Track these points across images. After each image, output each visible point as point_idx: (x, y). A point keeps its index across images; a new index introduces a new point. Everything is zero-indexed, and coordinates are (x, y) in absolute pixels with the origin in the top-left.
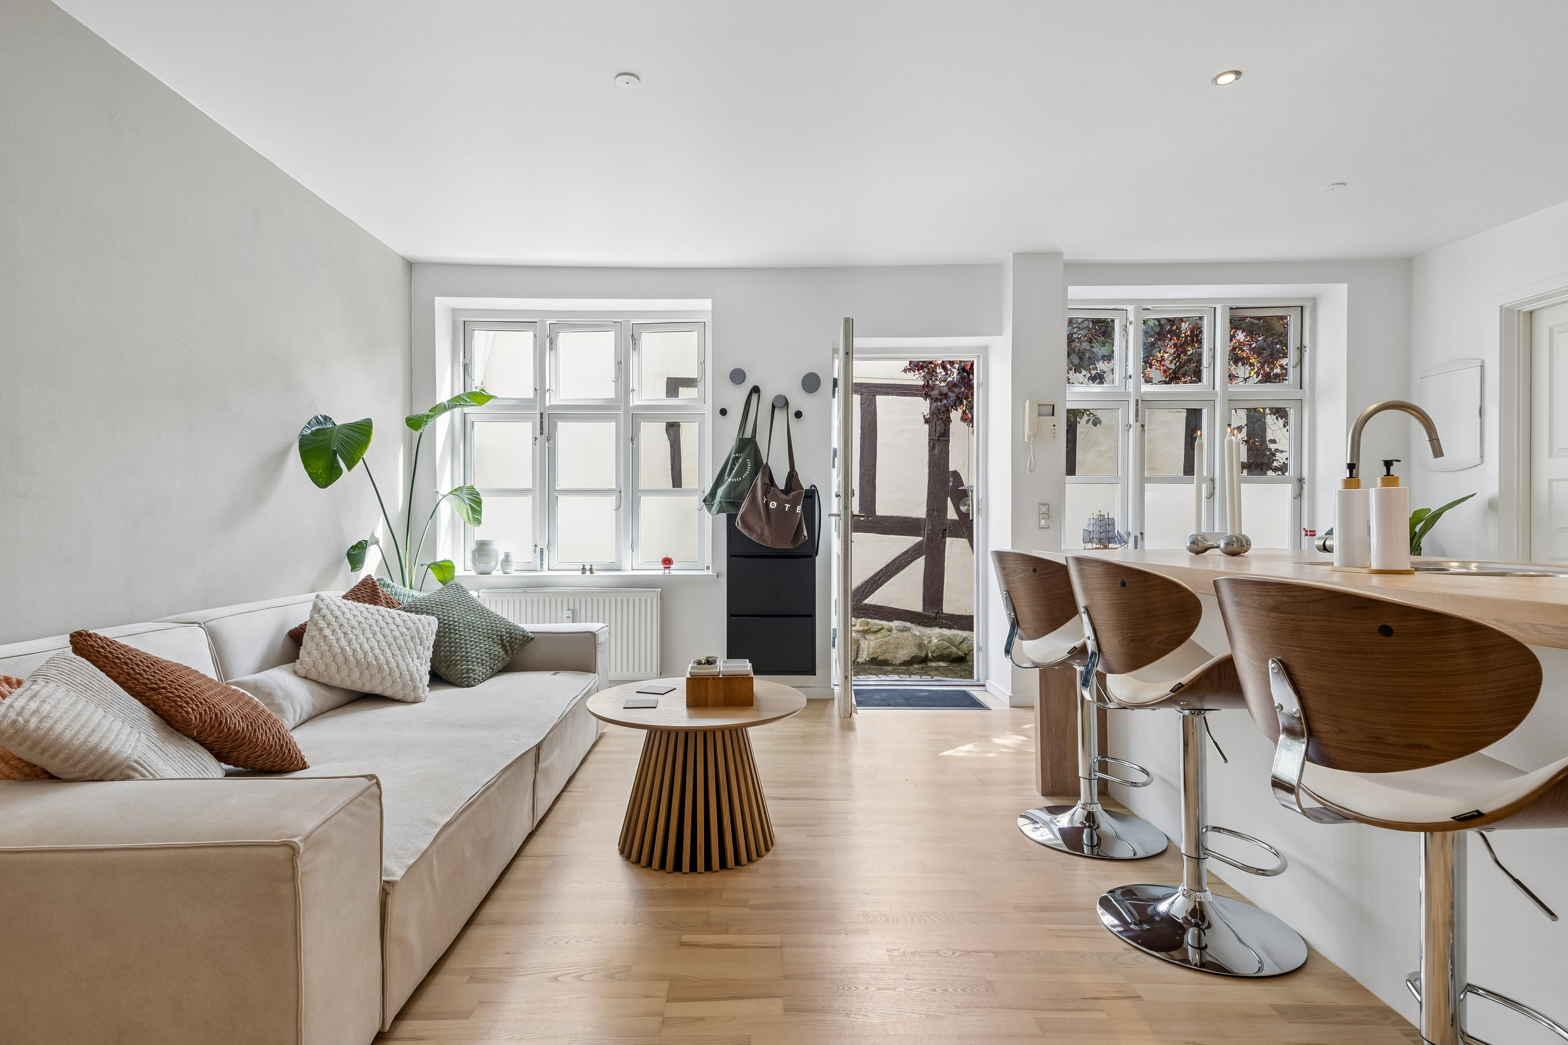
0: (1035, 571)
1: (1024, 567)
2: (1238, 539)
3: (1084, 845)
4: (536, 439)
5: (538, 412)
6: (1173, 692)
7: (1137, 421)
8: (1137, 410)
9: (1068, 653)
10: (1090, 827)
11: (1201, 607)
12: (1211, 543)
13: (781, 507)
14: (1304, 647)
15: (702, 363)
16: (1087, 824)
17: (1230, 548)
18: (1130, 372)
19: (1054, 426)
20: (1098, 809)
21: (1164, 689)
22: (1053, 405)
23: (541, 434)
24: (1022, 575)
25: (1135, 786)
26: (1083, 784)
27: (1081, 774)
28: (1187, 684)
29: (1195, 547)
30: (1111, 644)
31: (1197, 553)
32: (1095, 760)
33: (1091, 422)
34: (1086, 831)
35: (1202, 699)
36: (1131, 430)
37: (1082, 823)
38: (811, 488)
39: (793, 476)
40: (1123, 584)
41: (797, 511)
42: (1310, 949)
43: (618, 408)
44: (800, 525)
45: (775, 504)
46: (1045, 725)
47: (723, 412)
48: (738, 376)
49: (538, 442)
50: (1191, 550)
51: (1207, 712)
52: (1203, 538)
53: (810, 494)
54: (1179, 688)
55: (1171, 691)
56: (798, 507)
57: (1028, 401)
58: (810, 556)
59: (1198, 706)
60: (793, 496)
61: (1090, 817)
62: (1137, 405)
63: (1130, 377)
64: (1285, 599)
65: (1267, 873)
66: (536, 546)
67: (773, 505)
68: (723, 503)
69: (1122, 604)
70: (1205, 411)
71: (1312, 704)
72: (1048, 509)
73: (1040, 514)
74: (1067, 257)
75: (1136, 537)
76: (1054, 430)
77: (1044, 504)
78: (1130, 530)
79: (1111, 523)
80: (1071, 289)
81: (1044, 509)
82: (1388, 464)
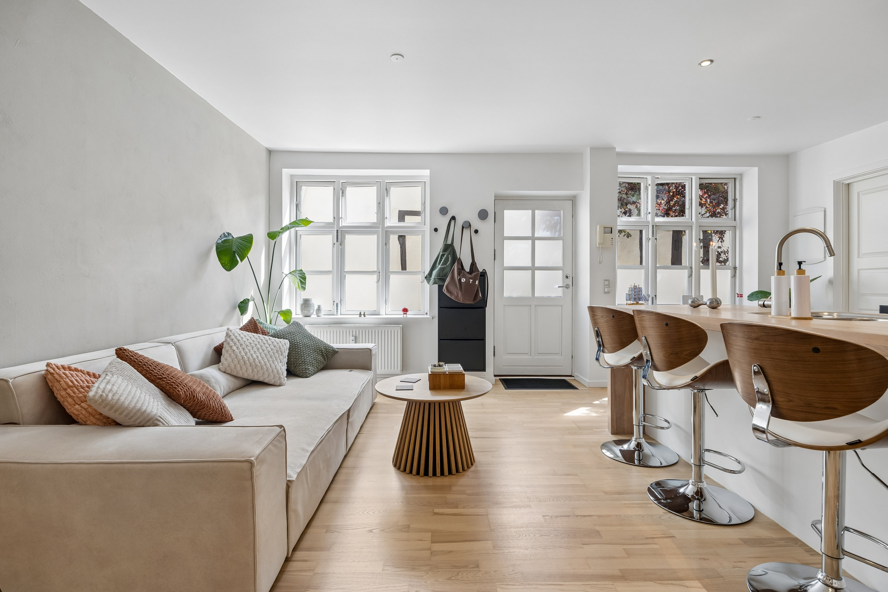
0: (613, 317)
1: (607, 315)
2: (716, 300)
3: (635, 460)
4: (334, 244)
5: (335, 230)
6: (692, 381)
7: (653, 236)
8: (653, 231)
9: (631, 360)
10: (638, 450)
11: (707, 337)
12: (702, 302)
13: (467, 282)
14: (772, 358)
15: (424, 203)
16: (637, 449)
17: (712, 305)
18: (650, 210)
19: (612, 239)
20: (643, 441)
21: (687, 379)
22: (612, 228)
23: (337, 241)
24: (606, 319)
25: (663, 429)
26: (635, 428)
27: (634, 423)
28: (699, 377)
29: (693, 304)
30: (658, 356)
31: (695, 307)
32: (642, 416)
33: (626, 236)
34: (636, 452)
35: (704, 385)
36: (650, 241)
37: (634, 448)
38: (483, 271)
39: (473, 264)
40: (667, 325)
41: (476, 284)
42: (755, 510)
43: (379, 228)
44: (477, 291)
45: (465, 279)
46: (614, 397)
47: (436, 230)
48: (444, 211)
49: (335, 246)
50: (691, 306)
51: (706, 390)
52: (698, 300)
53: (483, 274)
54: (695, 379)
55: (691, 380)
56: (477, 281)
57: (598, 226)
58: (483, 308)
59: (702, 388)
60: (474, 275)
61: (639, 445)
62: (653, 228)
63: (649, 213)
64: (763, 334)
65: (736, 472)
66: (334, 302)
67: (463, 280)
68: (436, 279)
69: (667, 335)
70: (687, 232)
71: (775, 387)
72: (609, 283)
73: (604, 285)
74: (618, 150)
75: (653, 298)
76: (612, 241)
77: (606, 280)
78: (650, 294)
79: (640, 290)
80: (620, 167)
81: (607, 283)
82: (800, 263)
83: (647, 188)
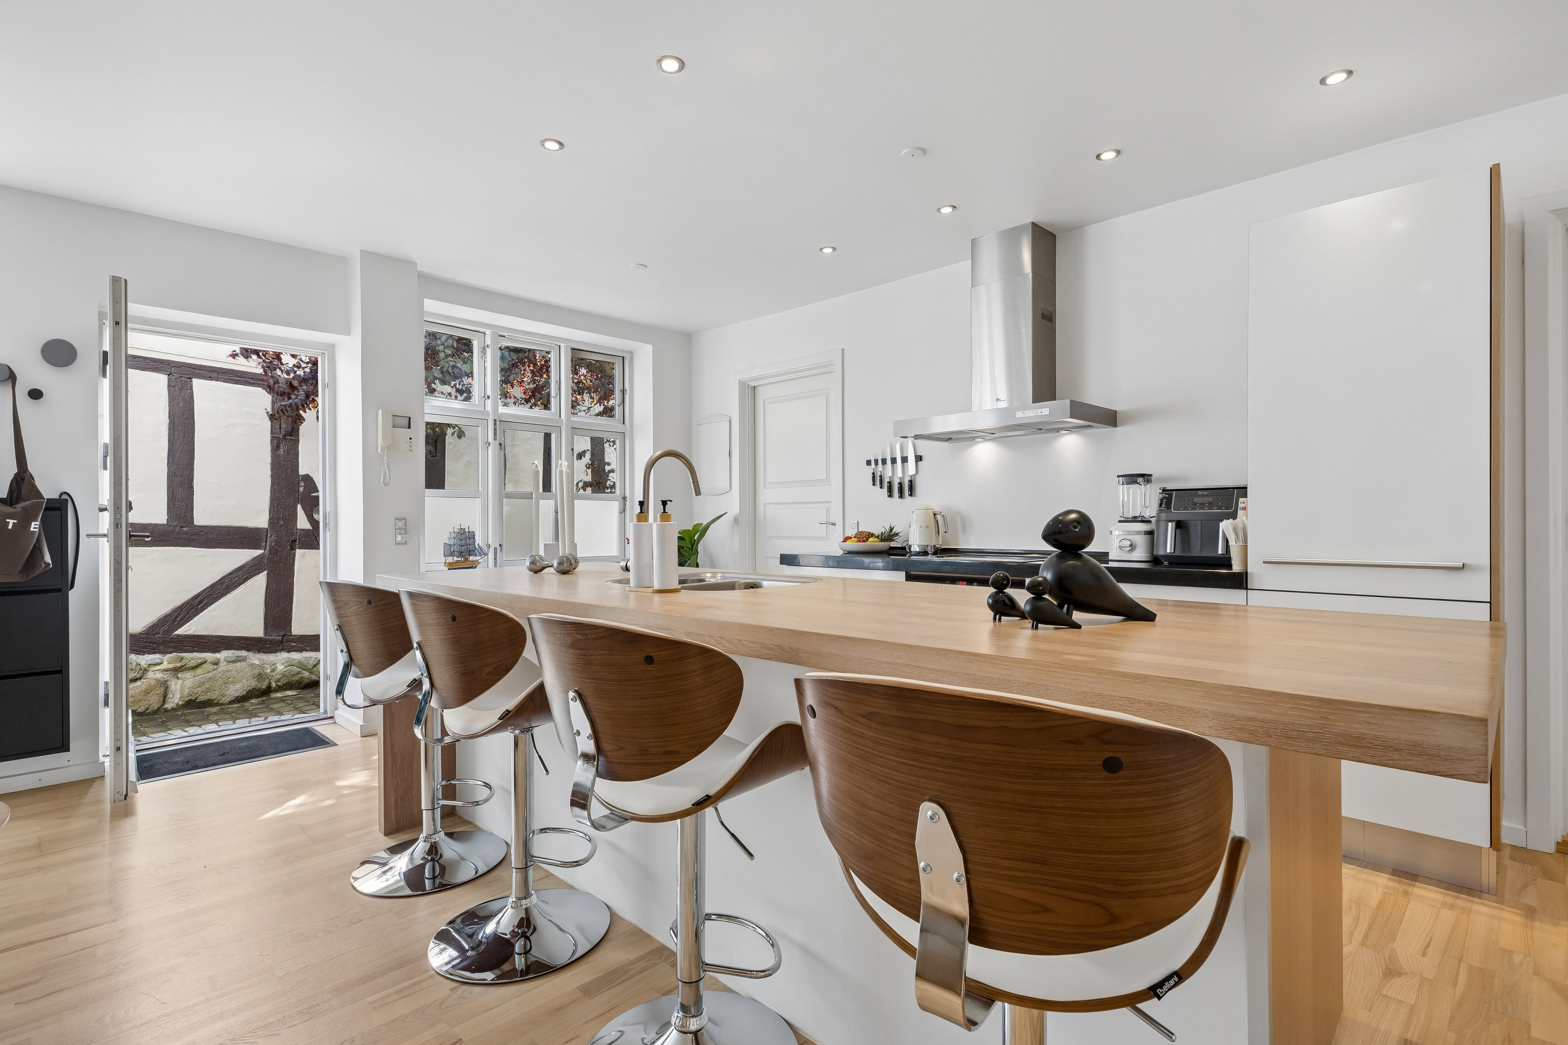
0: (370, 602)
1: (357, 600)
2: (568, 559)
3: (426, 880)
6: (501, 719)
7: (495, 439)
8: (495, 429)
9: (407, 686)
10: (432, 860)
11: (526, 635)
12: (546, 563)
14: (594, 679)
16: (429, 858)
17: (562, 567)
18: (489, 393)
19: (411, 439)
20: (441, 837)
21: (493, 718)
22: (410, 418)
24: (356, 607)
25: (477, 805)
26: (426, 816)
27: (423, 807)
28: (513, 710)
29: (533, 567)
30: (443, 682)
31: (536, 572)
32: (439, 787)
33: (456, 434)
34: (428, 865)
35: (528, 721)
36: (490, 448)
37: (423, 858)
38: (59, 496)
39: (23, 479)
40: (454, 619)
41: (32, 529)
42: (613, 914)
44: (37, 548)
46: (390, 760)
50: (531, 570)
51: (534, 728)
52: (541, 558)
53: (58, 505)
54: (506, 714)
55: (499, 719)
56: (33, 523)
57: (380, 410)
58: (59, 590)
59: (527, 725)
60: (23, 508)
61: (433, 850)
62: (495, 424)
63: (489, 397)
64: (579, 636)
65: (581, 863)
69: (452, 639)
70: (553, 436)
71: (600, 728)
72: (406, 524)
73: (396, 529)
74: (419, 268)
75: (495, 549)
76: (411, 442)
77: (400, 519)
78: (490, 542)
79: (472, 536)
80: (427, 302)
81: (401, 524)
82: (664, 503)
83: (483, 350)
